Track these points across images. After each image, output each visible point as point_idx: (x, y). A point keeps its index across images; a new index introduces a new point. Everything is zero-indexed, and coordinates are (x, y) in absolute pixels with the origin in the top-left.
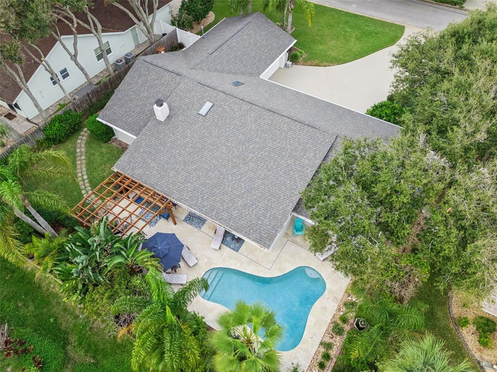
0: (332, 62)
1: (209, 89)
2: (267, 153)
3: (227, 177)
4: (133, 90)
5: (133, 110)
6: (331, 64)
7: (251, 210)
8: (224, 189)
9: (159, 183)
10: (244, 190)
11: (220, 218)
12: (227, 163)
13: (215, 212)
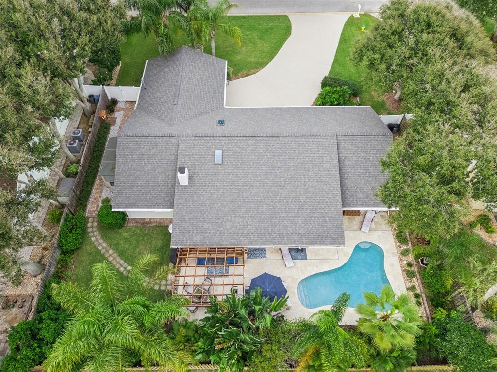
0: (256, 68)
1: (208, 138)
2: (294, 171)
3: (275, 206)
4: (133, 168)
5: (146, 186)
6: (258, 70)
7: (312, 223)
8: (280, 216)
9: (223, 239)
10: (296, 209)
11: (293, 241)
12: (268, 195)
13: (286, 239)
